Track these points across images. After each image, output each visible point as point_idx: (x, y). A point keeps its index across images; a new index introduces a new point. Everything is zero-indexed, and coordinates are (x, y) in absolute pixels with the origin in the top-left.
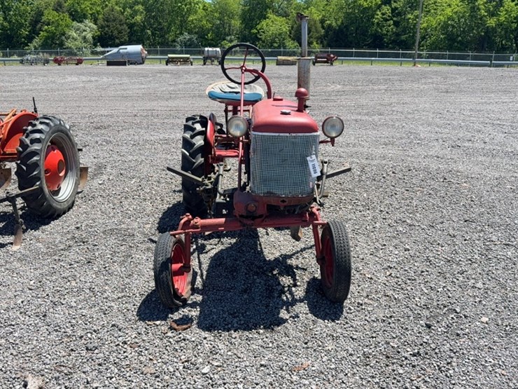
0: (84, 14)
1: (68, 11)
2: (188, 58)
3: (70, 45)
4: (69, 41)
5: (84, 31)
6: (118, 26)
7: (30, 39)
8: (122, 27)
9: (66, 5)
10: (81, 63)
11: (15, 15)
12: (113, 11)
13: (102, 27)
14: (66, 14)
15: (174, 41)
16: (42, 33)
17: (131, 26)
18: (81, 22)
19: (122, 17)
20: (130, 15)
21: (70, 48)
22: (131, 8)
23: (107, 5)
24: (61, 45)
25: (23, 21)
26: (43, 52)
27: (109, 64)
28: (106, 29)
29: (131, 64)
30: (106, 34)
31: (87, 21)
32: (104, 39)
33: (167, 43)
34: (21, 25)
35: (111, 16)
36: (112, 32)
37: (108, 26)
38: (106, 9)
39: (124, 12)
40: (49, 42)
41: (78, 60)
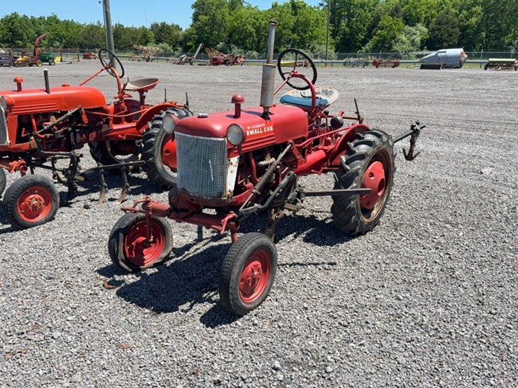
0: (418, 18)
1: (403, 15)
2: (513, 63)
3: (397, 49)
4: (397, 45)
5: (414, 34)
6: (450, 29)
7: (364, 42)
8: (454, 30)
9: (403, 9)
10: (397, 66)
11: (357, 21)
12: (447, 13)
13: (433, 30)
14: (401, 19)
15: (510, 44)
16: (375, 37)
17: (463, 29)
18: (413, 25)
19: (456, 19)
20: (466, 18)
21: (397, 51)
22: (468, 9)
23: (443, 8)
24: (390, 48)
25: (362, 26)
26: (371, 55)
27: (423, 67)
28: (437, 32)
29: (446, 68)
30: (435, 37)
31: (419, 25)
32: (432, 43)
33: (501, 46)
34: (360, 30)
35: (445, 19)
36: (442, 35)
37: (439, 29)
38: (442, 11)
39: (460, 14)
40: (380, 45)
41: (395, 63)
